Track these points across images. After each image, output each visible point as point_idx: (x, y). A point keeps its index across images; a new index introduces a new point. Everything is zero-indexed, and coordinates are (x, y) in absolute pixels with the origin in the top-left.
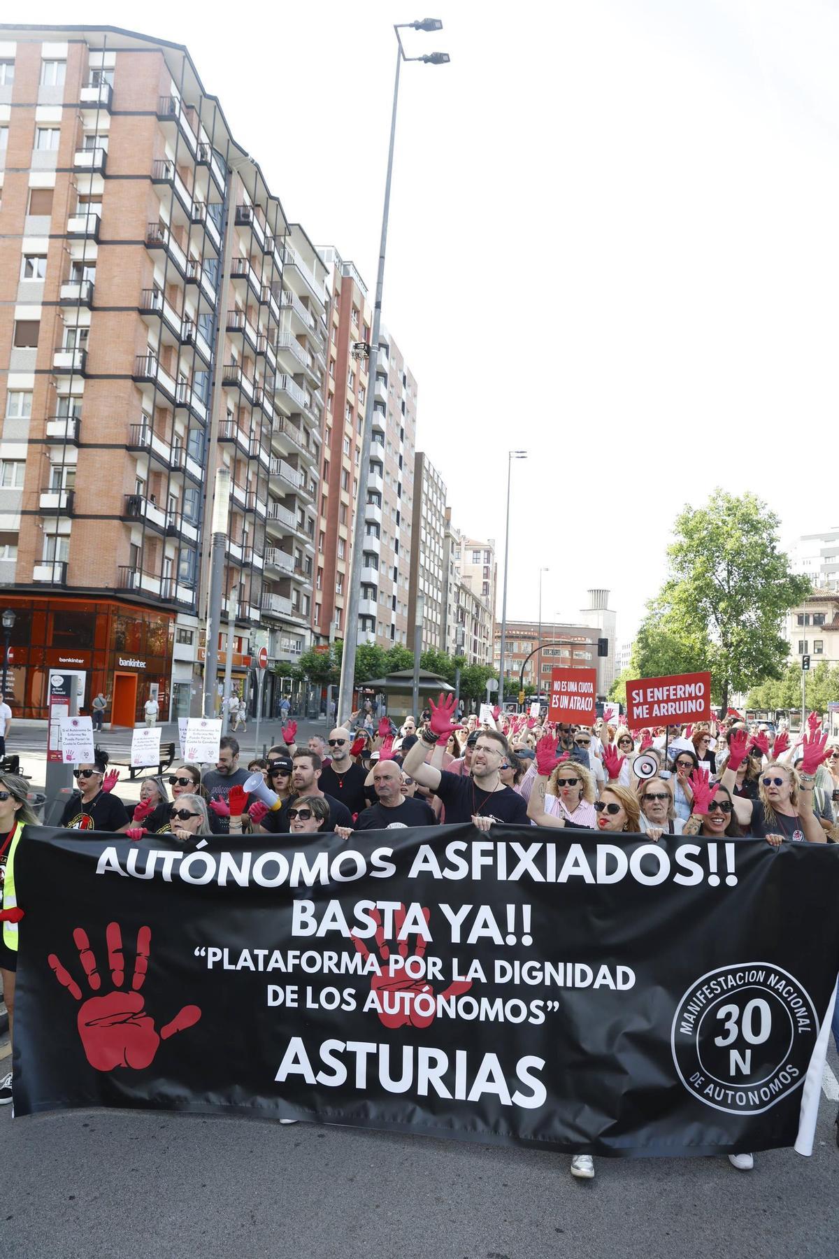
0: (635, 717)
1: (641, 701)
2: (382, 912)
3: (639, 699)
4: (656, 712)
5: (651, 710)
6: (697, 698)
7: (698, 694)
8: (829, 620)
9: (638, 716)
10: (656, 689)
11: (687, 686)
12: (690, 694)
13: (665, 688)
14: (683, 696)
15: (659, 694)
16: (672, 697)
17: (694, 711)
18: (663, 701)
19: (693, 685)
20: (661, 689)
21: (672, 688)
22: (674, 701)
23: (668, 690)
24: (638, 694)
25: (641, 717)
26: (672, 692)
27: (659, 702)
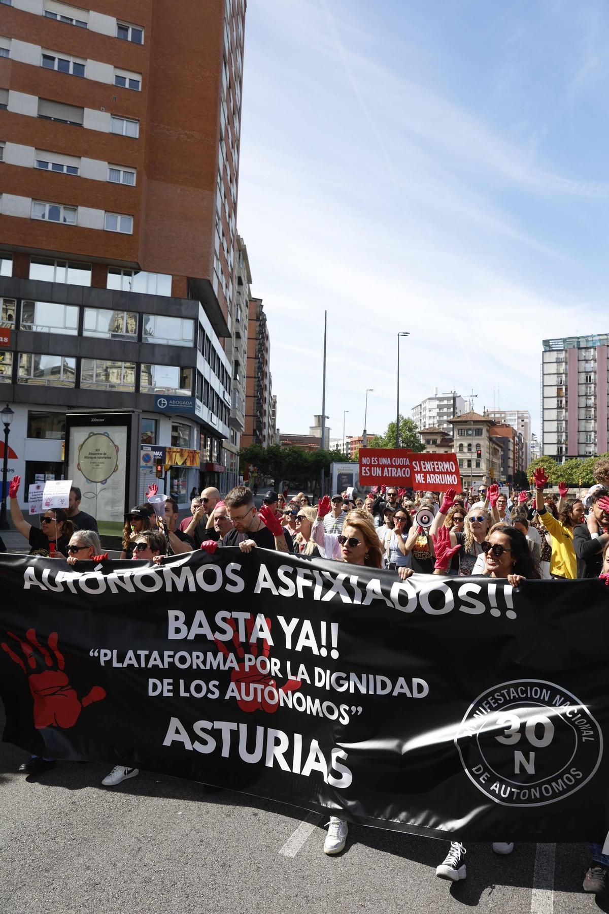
0: (417, 482)
1: (419, 470)
2: (236, 620)
3: (417, 468)
4: (429, 479)
5: (425, 478)
6: (451, 473)
7: (452, 470)
8: (438, 442)
9: (419, 481)
10: (426, 463)
11: (444, 462)
12: (447, 470)
14: (443, 470)
15: (429, 466)
16: (437, 470)
17: (451, 482)
18: (432, 473)
19: (447, 463)
20: (429, 463)
21: (435, 463)
22: (439, 473)
23: (433, 464)
24: (416, 465)
26: (436, 467)
27: (430, 473)
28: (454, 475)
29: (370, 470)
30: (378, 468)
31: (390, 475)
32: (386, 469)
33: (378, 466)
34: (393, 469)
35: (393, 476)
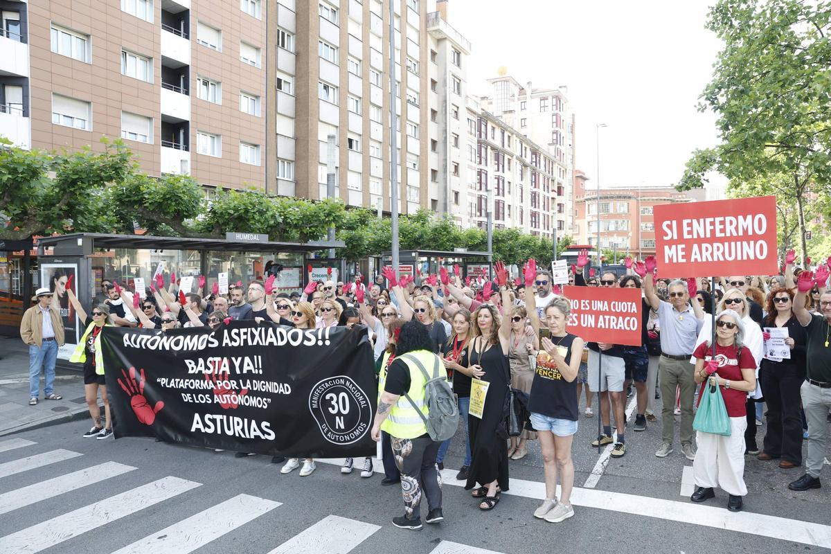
0: (667, 261)
1: (675, 237)
3: (672, 234)
4: (695, 255)
5: (688, 252)
6: (756, 238)
7: (757, 231)
9: (671, 260)
10: (695, 221)
11: (741, 218)
12: (745, 232)
13: (709, 220)
14: (735, 234)
15: (700, 228)
16: (718, 234)
17: (752, 257)
18: (706, 240)
19: (749, 217)
20: (702, 220)
21: (718, 220)
22: (722, 240)
23: (712, 224)
24: (670, 227)
25: (675, 261)
26: (718, 227)
27: (700, 241)
28: (761, 242)
29: (579, 318)
30: (589, 316)
31: (607, 327)
32: (601, 317)
33: (591, 312)
34: (612, 317)
35: (612, 327)
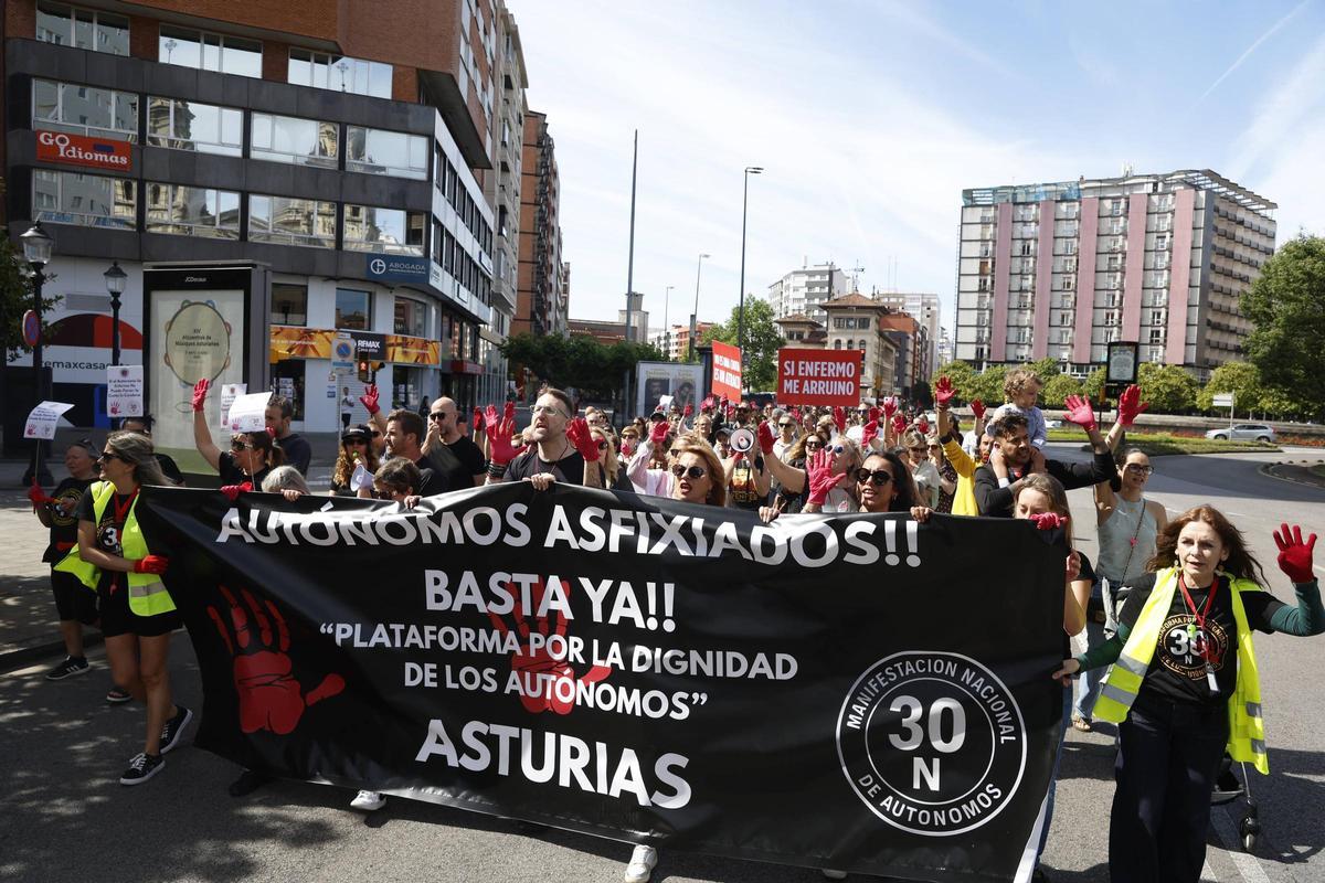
0: (786, 391)
1: (793, 375)
2: (518, 585)
3: (790, 372)
4: (806, 389)
5: (801, 386)
6: (847, 379)
7: (850, 375)
9: (788, 391)
10: (807, 363)
11: (838, 364)
12: (841, 374)
13: (816, 364)
14: (833, 375)
15: (811, 368)
16: (823, 375)
17: (844, 393)
18: (814, 378)
19: (844, 364)
20: (812, 363)
21: (823, 363)
22: (825, 379)
23: (819, 366)
24: (789, 366)
25: (791, 391)
26: (823, 369)
27: (810, 378)
28: (850, 382)
